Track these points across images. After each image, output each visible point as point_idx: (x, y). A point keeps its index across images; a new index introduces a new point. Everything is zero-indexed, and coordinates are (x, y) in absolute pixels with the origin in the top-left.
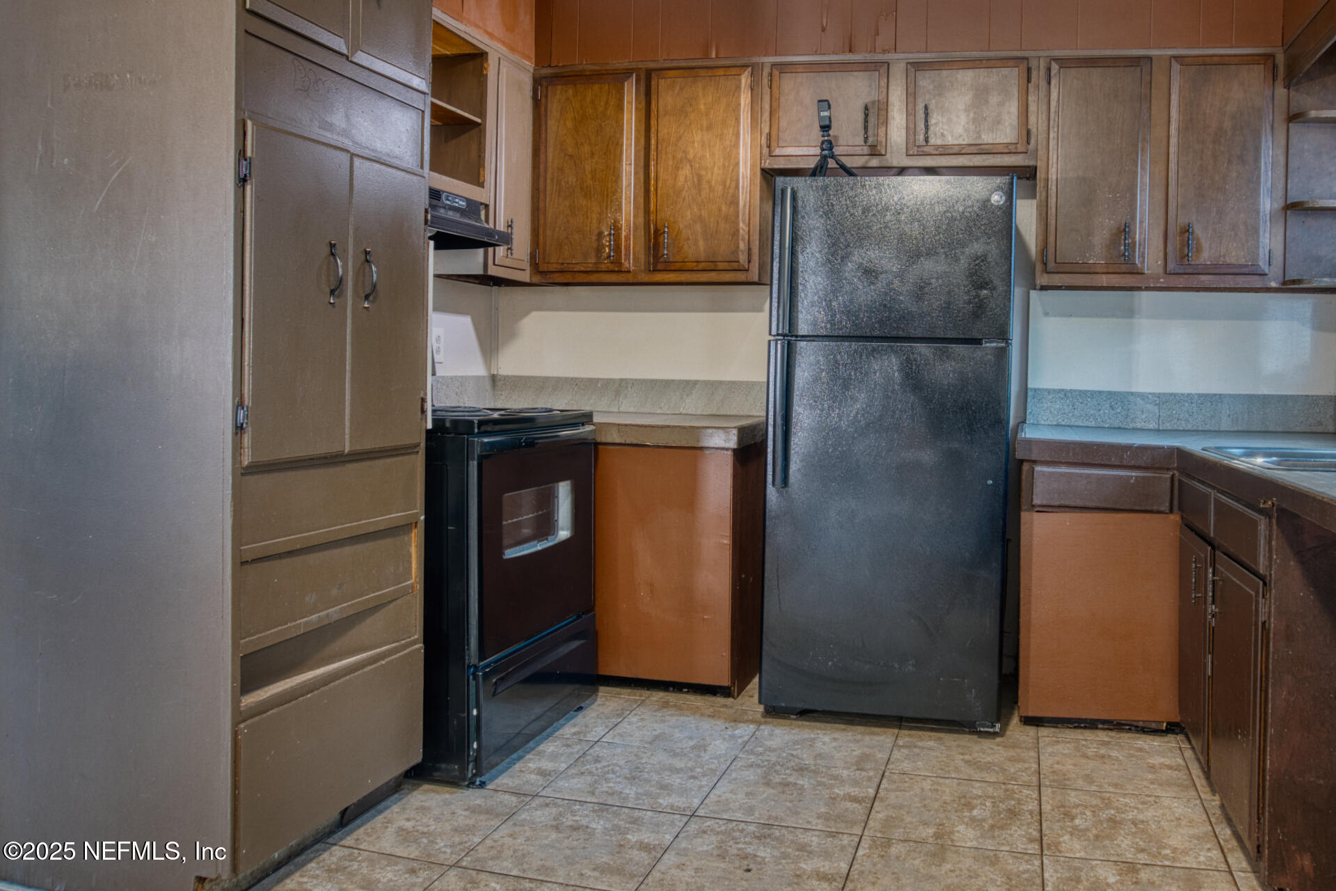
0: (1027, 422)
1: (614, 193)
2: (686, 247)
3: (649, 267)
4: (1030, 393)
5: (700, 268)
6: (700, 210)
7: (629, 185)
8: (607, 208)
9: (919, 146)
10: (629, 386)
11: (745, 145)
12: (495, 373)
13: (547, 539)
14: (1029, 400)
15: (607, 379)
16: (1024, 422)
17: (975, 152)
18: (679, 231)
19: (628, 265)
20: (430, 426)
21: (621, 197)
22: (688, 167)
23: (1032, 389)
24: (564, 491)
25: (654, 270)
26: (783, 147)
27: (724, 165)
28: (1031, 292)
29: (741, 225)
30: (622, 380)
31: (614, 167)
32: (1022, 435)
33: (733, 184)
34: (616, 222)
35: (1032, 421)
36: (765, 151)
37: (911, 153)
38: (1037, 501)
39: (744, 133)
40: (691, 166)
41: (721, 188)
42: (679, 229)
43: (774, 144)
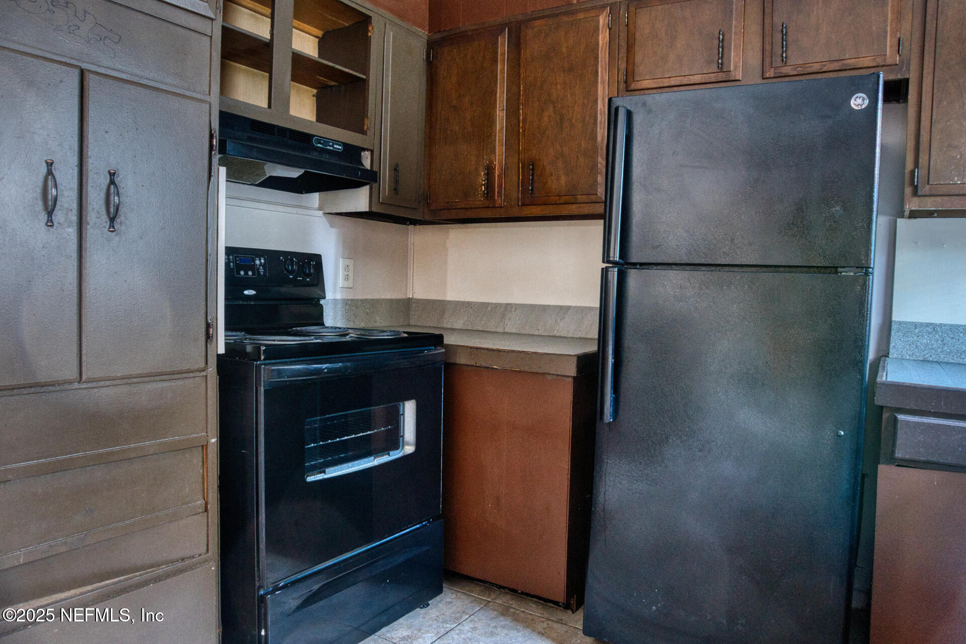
0: (890, 356)
1: (489, 137)
2: (550, 182)
3: (518, 203)
4: (894, 327)
5: (562, 201)
6: (562, 147)
7: (502, 129)
8: (483, 150)
9: (776, 68)
10: (513, 310)
11: (603, 82)
12: (411, 297)
13: (389, 454)
14: (893, 333)
15: (495, 304)
16: (887, 356)
17: (837, 69)
18: (544, 168)
19: (500, 202)
20: (221, 350)
21: (495, 141)
22: (551, 108)
23: (896, 322)
24: (409, 409)
25: (522, 205)
26: (638, 81)
27: (583, 103)
28: (898, 220)
29: (600, 159)
30: (507, 304)
31: (490, 113)
32: (882, 378)
33: (592, 121)
34: (491, 162)
35: (895, 355)
36: (622, 86)
37: (767, 75)
38: (899, 454)
39: (602, 71)
40: (554, 107)
41: (580, 125)
42: (543, 166)
43: (630, 79)
